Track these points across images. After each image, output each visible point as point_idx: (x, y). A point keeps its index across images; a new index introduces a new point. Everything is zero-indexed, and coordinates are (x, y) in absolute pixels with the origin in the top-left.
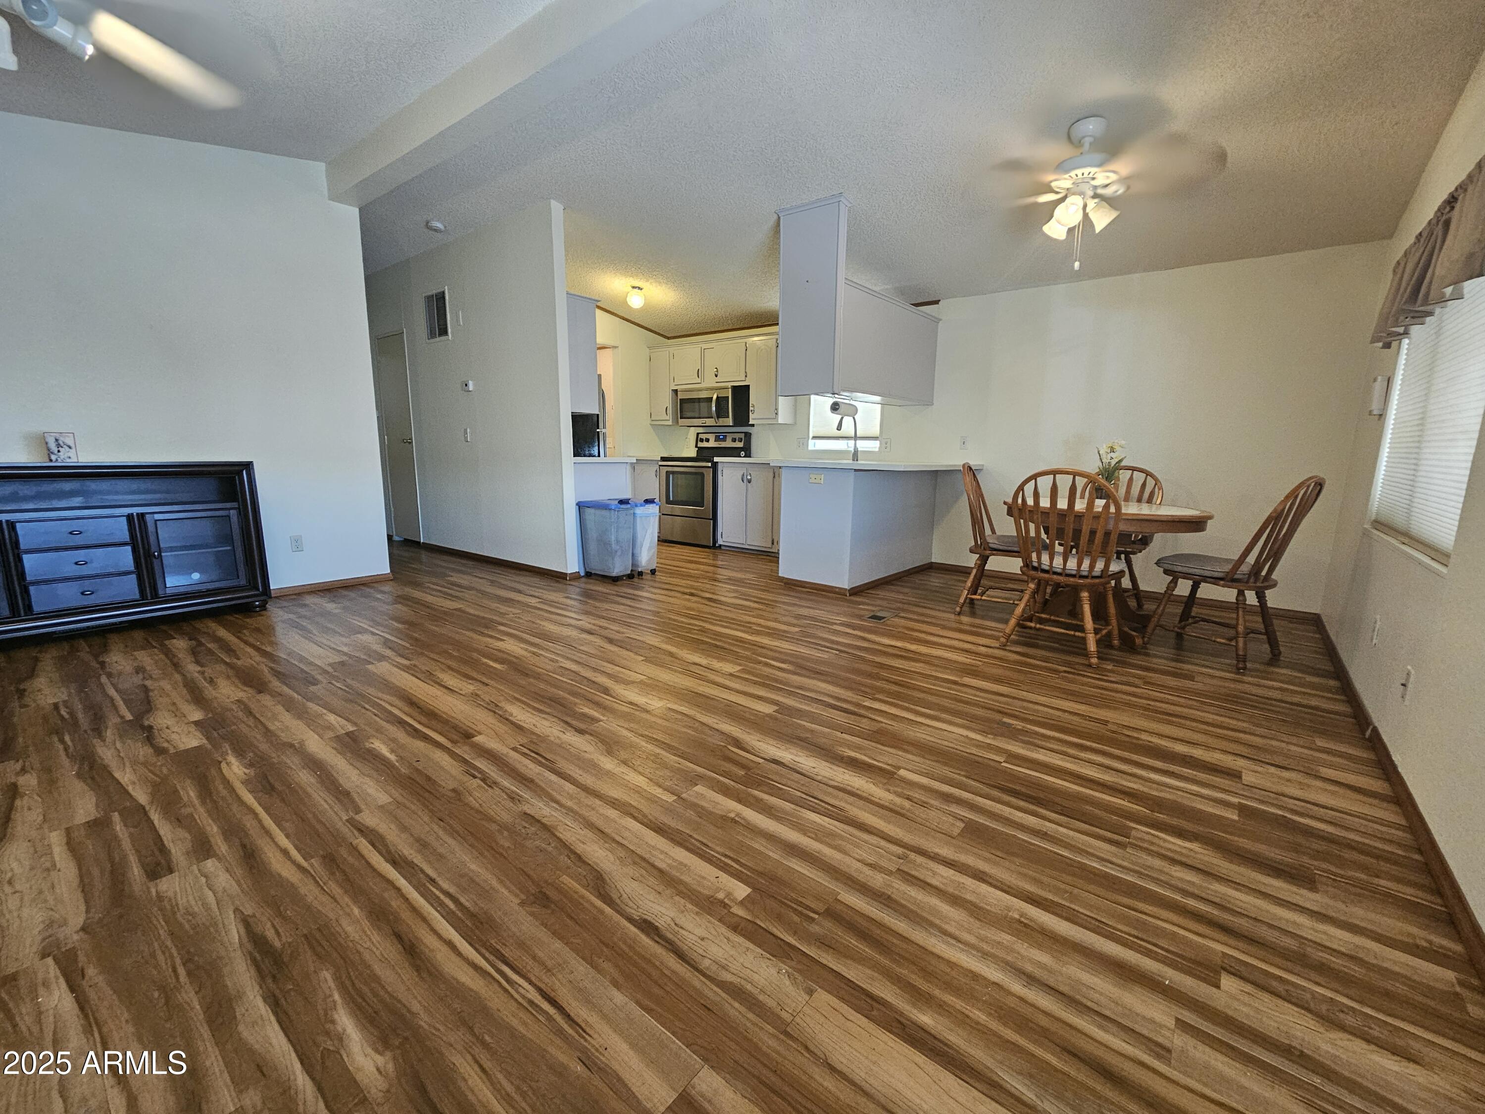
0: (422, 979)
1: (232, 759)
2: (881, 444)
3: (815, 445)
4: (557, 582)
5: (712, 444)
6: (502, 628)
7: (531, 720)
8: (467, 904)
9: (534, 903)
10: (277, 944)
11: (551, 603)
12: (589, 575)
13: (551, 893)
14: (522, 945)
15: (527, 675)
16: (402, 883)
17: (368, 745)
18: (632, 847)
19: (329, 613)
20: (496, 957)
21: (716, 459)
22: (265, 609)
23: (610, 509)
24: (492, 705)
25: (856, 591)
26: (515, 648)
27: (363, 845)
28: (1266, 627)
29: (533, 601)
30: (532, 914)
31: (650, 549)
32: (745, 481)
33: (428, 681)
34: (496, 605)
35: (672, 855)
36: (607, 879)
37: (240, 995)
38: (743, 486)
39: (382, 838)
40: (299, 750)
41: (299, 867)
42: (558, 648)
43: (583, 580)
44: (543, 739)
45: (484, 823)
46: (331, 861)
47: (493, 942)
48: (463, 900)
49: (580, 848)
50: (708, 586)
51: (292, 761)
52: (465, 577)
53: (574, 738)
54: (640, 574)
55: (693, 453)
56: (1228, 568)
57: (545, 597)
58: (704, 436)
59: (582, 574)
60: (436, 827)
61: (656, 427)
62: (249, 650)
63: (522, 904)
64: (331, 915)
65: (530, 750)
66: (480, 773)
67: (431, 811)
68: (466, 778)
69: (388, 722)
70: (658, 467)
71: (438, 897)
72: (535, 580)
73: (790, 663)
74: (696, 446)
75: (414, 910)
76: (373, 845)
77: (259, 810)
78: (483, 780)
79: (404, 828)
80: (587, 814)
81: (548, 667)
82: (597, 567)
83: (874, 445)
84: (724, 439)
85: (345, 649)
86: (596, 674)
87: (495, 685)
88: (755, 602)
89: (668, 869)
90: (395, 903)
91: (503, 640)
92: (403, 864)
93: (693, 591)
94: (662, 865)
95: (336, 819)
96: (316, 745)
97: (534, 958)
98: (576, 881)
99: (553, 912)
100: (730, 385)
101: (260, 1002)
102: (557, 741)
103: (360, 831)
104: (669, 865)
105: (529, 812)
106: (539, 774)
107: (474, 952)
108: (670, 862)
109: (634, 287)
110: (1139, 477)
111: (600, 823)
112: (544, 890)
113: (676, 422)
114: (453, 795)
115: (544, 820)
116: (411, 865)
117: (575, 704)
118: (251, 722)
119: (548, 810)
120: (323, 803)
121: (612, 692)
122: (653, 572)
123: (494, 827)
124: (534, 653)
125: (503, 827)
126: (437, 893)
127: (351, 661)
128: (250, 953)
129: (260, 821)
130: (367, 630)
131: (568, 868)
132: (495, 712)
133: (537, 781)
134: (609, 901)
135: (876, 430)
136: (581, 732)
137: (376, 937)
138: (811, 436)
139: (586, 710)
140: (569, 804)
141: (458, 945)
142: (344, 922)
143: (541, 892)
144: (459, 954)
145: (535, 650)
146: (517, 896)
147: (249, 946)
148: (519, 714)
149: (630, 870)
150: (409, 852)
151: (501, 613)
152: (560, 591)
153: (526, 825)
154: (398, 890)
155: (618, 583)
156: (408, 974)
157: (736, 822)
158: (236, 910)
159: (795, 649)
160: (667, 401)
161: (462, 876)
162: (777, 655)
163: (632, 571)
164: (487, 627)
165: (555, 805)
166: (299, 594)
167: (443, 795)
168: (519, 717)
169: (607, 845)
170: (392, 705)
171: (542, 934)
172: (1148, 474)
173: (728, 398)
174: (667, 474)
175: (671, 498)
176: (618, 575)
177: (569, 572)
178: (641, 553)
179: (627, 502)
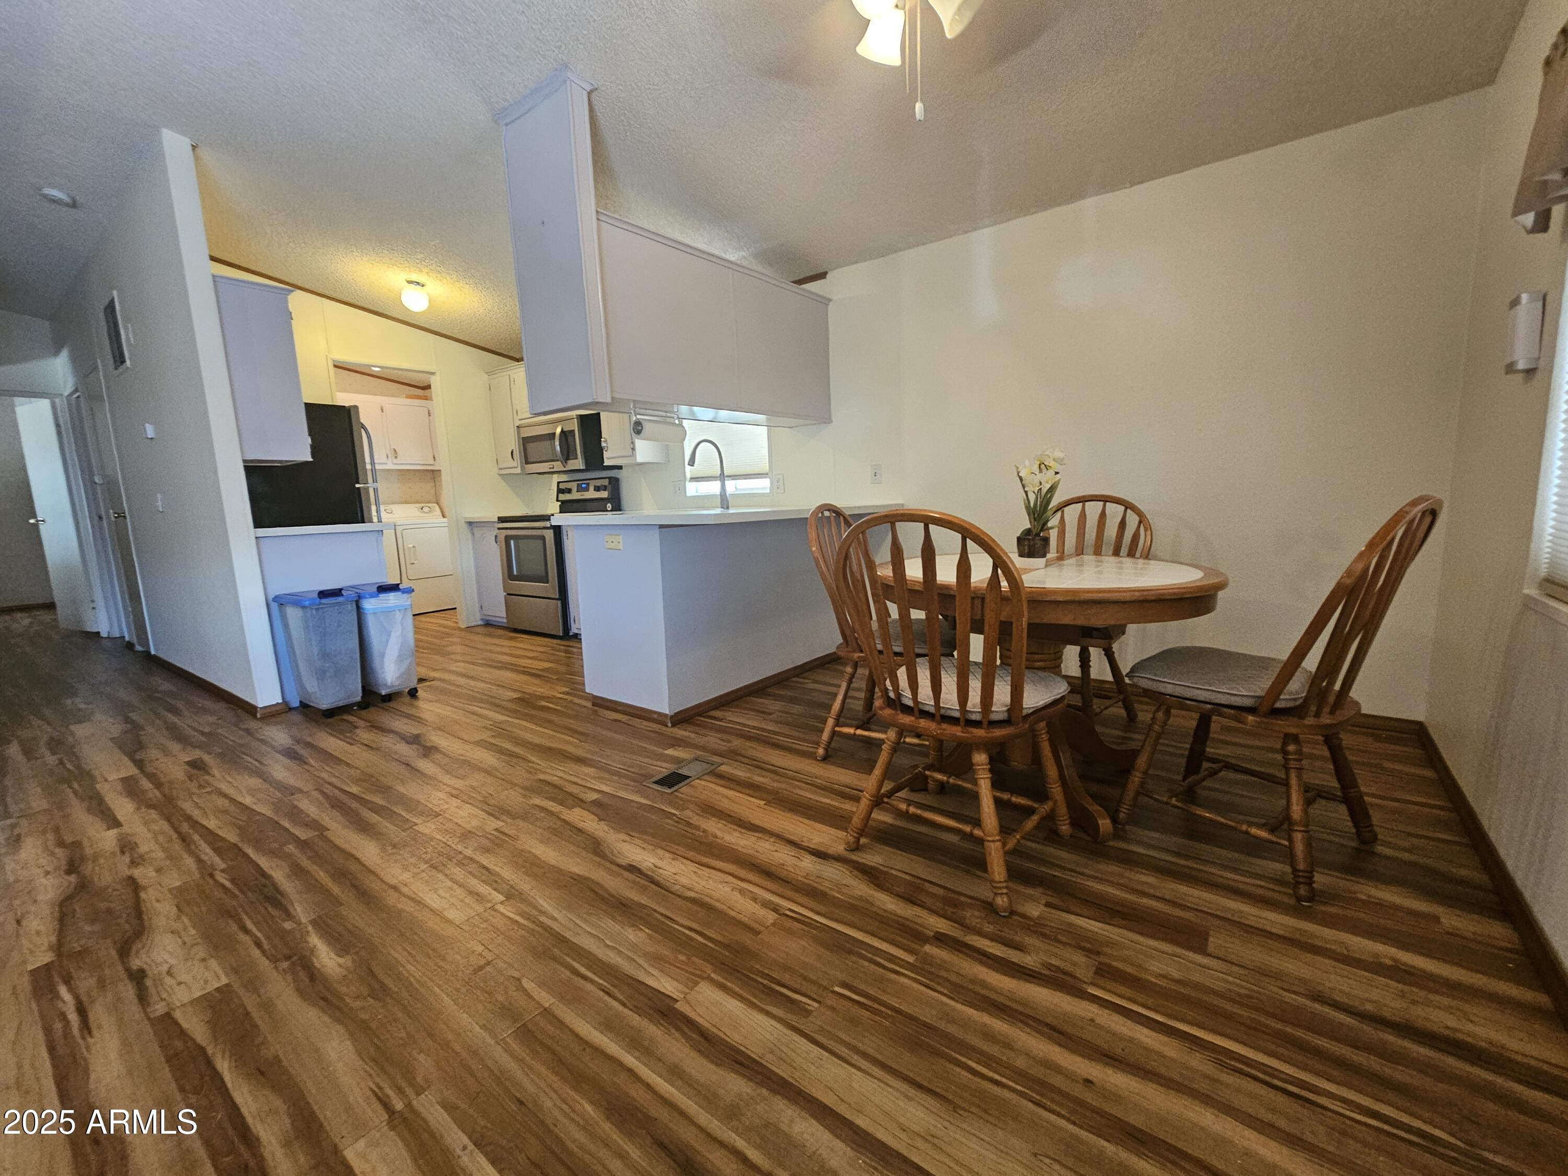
2: (772, 483)
3: (693, 489)
5: (574, 496)
12: (303, 706)
23: (306, 607)
25: (683, 718)
28: (1344, 788)
31: (401, 658)
54: (386, 697)
56: (1261, 686)
58: (566, 486)
59: (295, 703)
61: (503, 478)
70: (495, 531)
74: (557, 500)
83: (762, 485)
84: (586, 488)
109: (410, 282)
110: (1115, 512)
113: (527, 469)
122: (412, 691)
135: (763, 464)
138: (688, 476)
155: (339, 717)
160: (512, 443)
163: (364, 695)
172: (1128, 506)
173: (573, 431)
174: (508, 539)
175: (515, 573)
176: (334, 706)
177: (260, 705)
178: (382, 668)
179: (337, 593)
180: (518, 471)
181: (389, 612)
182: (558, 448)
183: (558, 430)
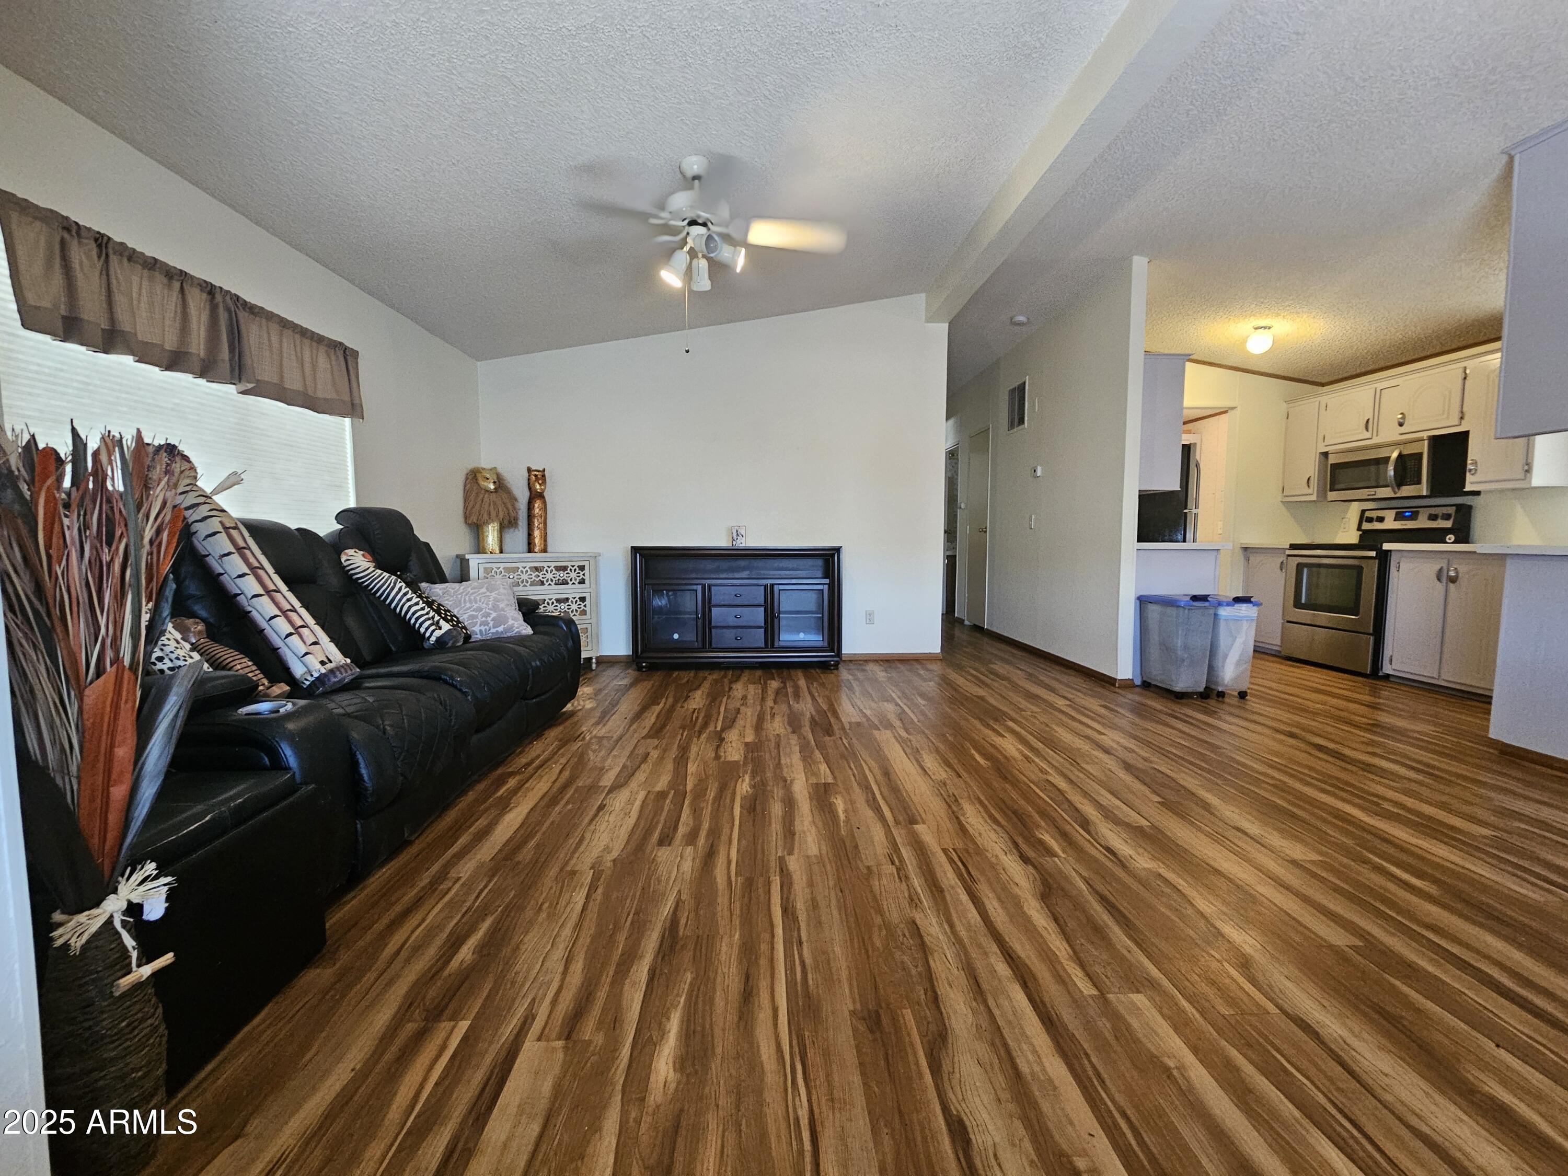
0: (738, 1027)
1: (747, 778)
4: (1104, 687)
5: (1390, 523)
6: (1010, 724)
7: (980, 827)
8: (810, 982)
9: (864, 1019)
10: (681, 933)
11: (1081, 710)
12: (1146, 685)
13: (885, 1021)
14: (826, 1054)
15: (1005, 779)
16: (779, 931)
17: (833, 799)
18: (1001, 1022)
19: (876, 680)
20: (800, 1052)
21: (1386, 546)
22: (837, 669)
23: (1178, 606)
24: (953, 799)
26: (1011, 747)
27: (776, 881)
29: (1061, 703)
30: (855, 1030)
31: (1239, 663)
32: (1444, 579)
33: (912, 758)
34: (1020, 699)
35: (1047, 1064)
36: (950, 1041)
37: (642, 957)
38: (1440, 587)
39: (791, 884)
40: (787, 785)
41: (729, 878)
42: (1057, 759)
43: (1138, 690)
44: (980, 851)
45: (872, 911)
46: (749, 884)
47: (807, 1034)
48: (810, 976)
49: (943, 989)
50: (1330, 729)
51: (778, 793)
52: (1007, 666)
53: (1014, 865)
54: (1221, 695)
55: (1352, 537)
57: (1077, 700)
58: (1374, 514)
59: (1138, 682)
60: (833, 894)
61: (1292, 505)
62: (809, 699)
63: (853, 1013)
64: (721, 932)
65: (959, 857)
66: (900, 861)
67: (839, 878)
68: (885, 860)
69: (859, 784)
70: (1283, 558)
71: (794, 961)
72: (1077, 681)
73: (1435, 881)
74: (1359, 529)
75: (772, 960)
76: (782, 886)
77: (737, 822)
78: (898, 870)
79: (811, 884)
80: (974, 956)
81: (1033, 777)
82: (1157, 676)
84: (1414, 517)
85: (868, 712)
86: (1085, 801)
87: (968, 780)
88: (1413, 768)
89: (1029, 1077)
90: (764, 947)
91: (1003, 736)
92: (790, 917)
93: (1294, 730)
94: (1024, 1068)
95: (773, 851)
96: (800, 788)
97: (828, 1076)
98: (916, 1021)
99: (875, 1040)
100: (1425, 435)
101: (646, 970)
102: (994, 860)
103: (782, 870)
104: (1033, 1073)
105: (918, 922)
106: (953, 888)
107: (787, 1032)
108: (1037, 1069)
111: (983, 974)
112: (881, 1012)
113: (1322, 494)
114: (865, 871)
115: (927, 939)
116: (796, 919)
117: (1038, 826)
118: (774, 753)
119: (938, 929)
120: (774, 835)
121: (1092, 828)
122: (1242, 695)
123: (878, 920)
124: (1027, 758)
125: (887, 925)
126: (797, 957)
127: (866, 725)
128: (665, 929)
129: (732, 831)
130: (894, 699)
131: (919, 1004)
132: (950, 806)
133: (946, 893)
134: (936, 1068)
136: (1025, 859)
137: (734, 970)
139: (1047, 838)
140: (963, 934)
141: (780, 1016)
142: (726, 940)
143: (877, 1012)
144: (775, 1025)
145: (1030, 754)
146: (854, 1002)
147: (668, 925)
148: (973, 818)
149: (983, 1050)
150: (801, 906)
151: (1019, 708)
152: (1097, 696)
153: (907, 934)
154: (773, 936)
155: (1184, 701)
156: (732, 1017)
157: (1170, 1076)
158: (679, 891)
159: (1461, 863)
160: (1311, 467)
161: (824, 953)
162: (1411, 860)
163: (1206, 688)
164: (996, 720)
165: (946, 927)
166: (866, 661)
167: (858, 868)
168: (970, 820)
169: (974, 1004)
170: (870, 770)
171: (851, 1057)
173: (1420, 455)
174: (1300, 567)
175: (1303, 601)
176: (1184, 691)
177: (1119, 677)
178: (1223, 667)
179: (1204, 598)
180: (1314, 498)
181: (1237, 620)
182: (1392, 473)
183: (1395, 455)
